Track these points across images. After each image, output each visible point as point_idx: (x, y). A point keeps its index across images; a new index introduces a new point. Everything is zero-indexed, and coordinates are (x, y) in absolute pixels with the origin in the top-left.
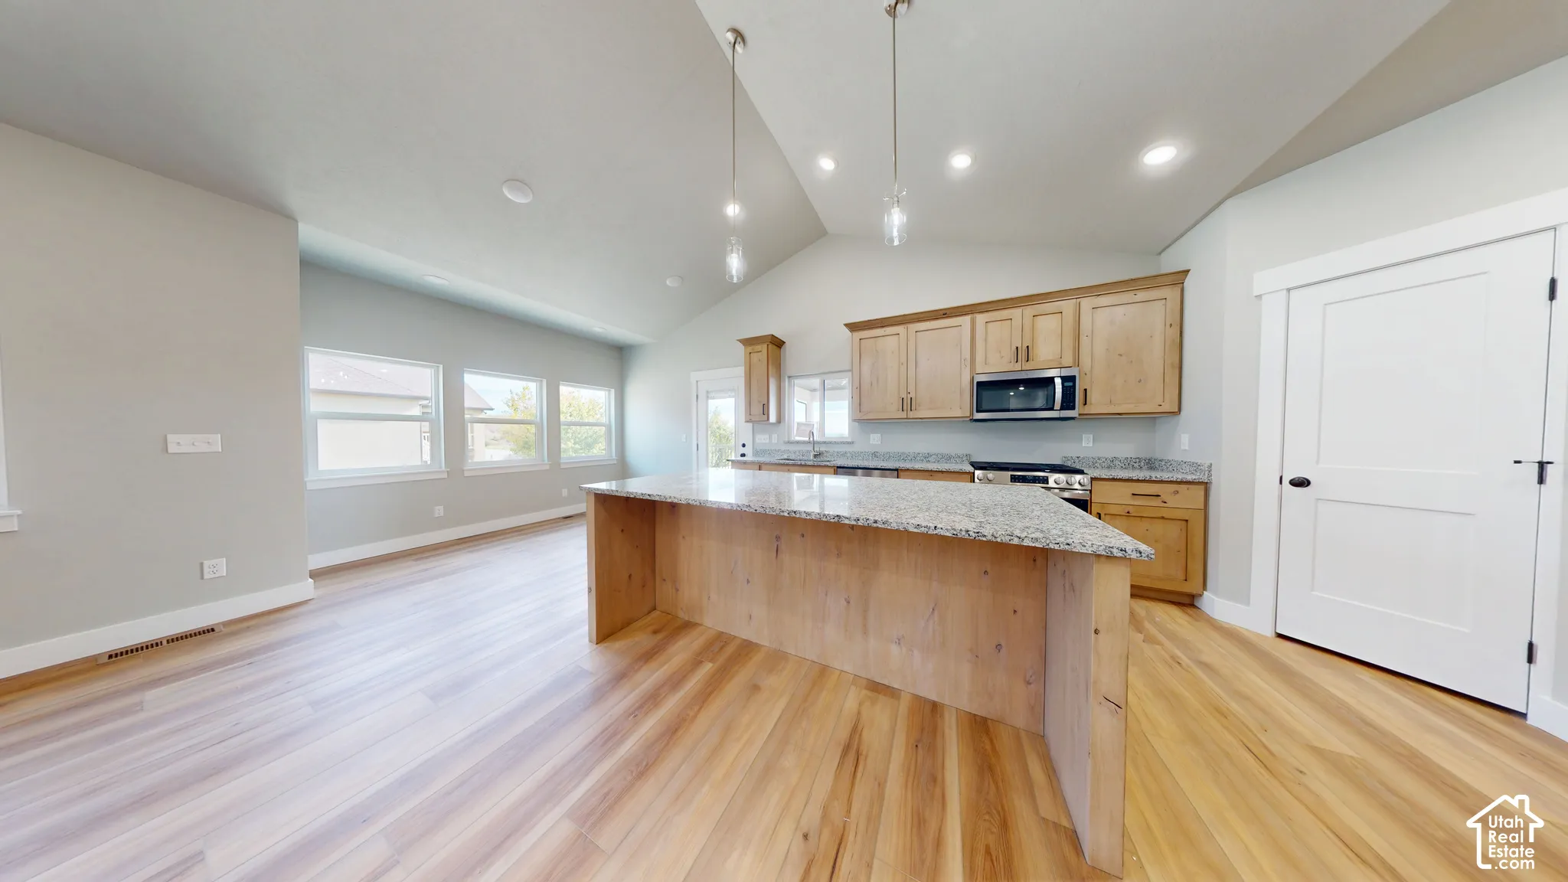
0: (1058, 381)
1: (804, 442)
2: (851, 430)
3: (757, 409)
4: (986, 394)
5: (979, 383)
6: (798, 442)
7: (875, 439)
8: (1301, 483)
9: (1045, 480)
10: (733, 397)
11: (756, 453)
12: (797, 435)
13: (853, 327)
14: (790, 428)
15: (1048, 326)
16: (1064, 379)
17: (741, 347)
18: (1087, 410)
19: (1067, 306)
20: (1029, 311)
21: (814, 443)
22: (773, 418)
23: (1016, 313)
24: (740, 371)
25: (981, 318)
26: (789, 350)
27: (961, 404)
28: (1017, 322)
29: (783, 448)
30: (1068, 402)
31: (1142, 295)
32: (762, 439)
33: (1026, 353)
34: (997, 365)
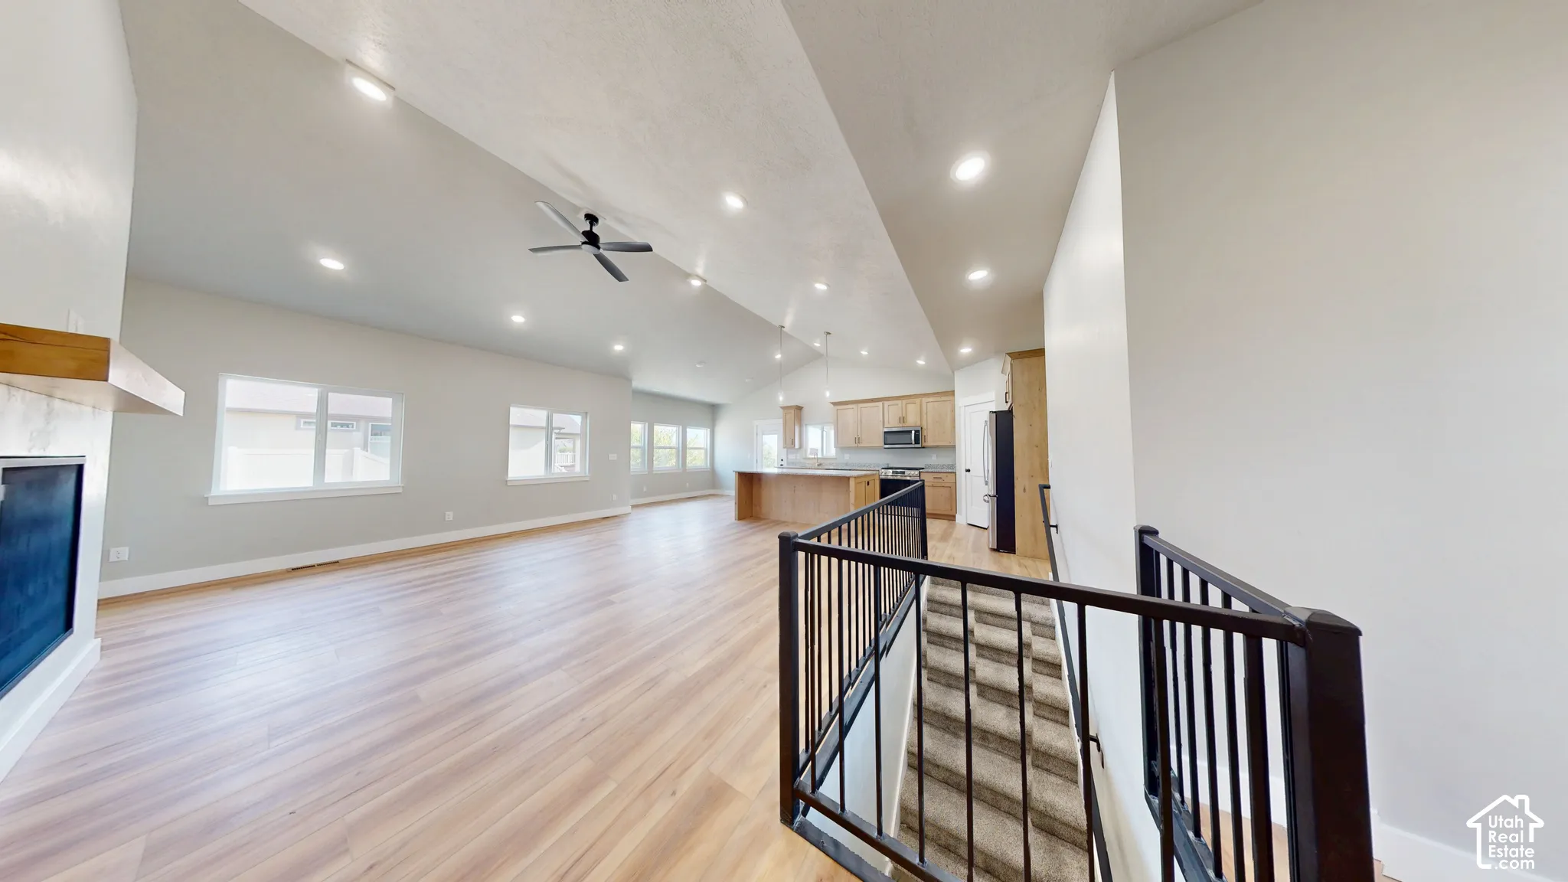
0: (913, 432)
1: (812, 458)
2: (836, 453)
3: (789, 441)
4: (888, 436)
5: (885, 432)
6: (809, 459)
7: (847, 457)
8: (968, 471)
9: (904, 473)
10: (775, 434)
11: (788, 464)
12: (811, 454)
13: (835, 404)
14: (806, 451)
15: (911, 407)
16: (916, 431)
17: (781, 410)
18: (924, 444)
19: (918, 401)
20: (904, 402)
21: (818, 459)
22: (797, 446)
23: (899, 402)
24: (781, 421)
25: (887, 403)
26: (805, 411)
27: (879, 441)
28: (900, 405)
29: (802, 461)
30: (917, 441)
31: (943, 398)
32: (792, 457)
33: (903, 419)
34: (894, 425)
